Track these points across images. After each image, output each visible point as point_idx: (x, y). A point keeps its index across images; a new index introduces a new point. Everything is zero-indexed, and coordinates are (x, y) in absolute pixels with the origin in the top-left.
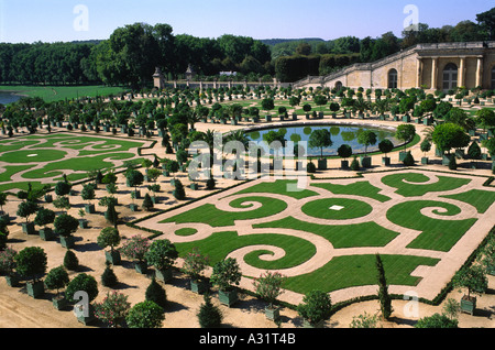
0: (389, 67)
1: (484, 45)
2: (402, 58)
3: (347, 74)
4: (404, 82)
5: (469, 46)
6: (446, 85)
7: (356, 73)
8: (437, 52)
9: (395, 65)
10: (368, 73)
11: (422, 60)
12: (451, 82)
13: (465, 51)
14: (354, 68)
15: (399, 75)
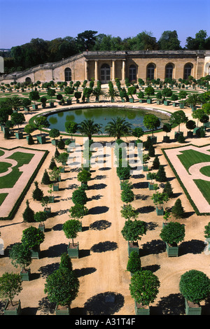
0: (65, 67)
1: (126, 53)
2: (74, 60)
3: (34, 72)
4: (76, 77)
5: (118, 53)
6: (103, 78)
7: (41, 71)
8: (98, 57)
9: (70, 65)
10: (50, 71)
11: (88, 62)
12: (106, 76)
13: (115, 56)
14: (39, 67)
15: (72, 72)
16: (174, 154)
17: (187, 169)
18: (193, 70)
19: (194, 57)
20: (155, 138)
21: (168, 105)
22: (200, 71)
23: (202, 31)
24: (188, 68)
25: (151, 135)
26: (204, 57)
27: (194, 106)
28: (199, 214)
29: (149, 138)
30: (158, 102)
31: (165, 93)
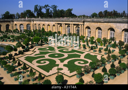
16: (22, 59)
17: (32, 63)
18: (10, 27)
19: (9, 22)
20: (12, 55)
21: (6, 41)
22: (13, 27)
23: (8, 12)
24: (8, 26)
25: (9, 53)
26: (13, 22)
27: (19, 40)
28: (47, 76)
29: (9, 55)
30: (1, 41)
31: (4, 37)
